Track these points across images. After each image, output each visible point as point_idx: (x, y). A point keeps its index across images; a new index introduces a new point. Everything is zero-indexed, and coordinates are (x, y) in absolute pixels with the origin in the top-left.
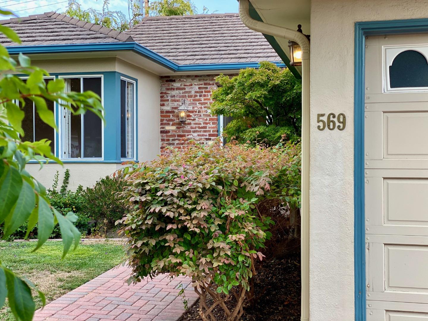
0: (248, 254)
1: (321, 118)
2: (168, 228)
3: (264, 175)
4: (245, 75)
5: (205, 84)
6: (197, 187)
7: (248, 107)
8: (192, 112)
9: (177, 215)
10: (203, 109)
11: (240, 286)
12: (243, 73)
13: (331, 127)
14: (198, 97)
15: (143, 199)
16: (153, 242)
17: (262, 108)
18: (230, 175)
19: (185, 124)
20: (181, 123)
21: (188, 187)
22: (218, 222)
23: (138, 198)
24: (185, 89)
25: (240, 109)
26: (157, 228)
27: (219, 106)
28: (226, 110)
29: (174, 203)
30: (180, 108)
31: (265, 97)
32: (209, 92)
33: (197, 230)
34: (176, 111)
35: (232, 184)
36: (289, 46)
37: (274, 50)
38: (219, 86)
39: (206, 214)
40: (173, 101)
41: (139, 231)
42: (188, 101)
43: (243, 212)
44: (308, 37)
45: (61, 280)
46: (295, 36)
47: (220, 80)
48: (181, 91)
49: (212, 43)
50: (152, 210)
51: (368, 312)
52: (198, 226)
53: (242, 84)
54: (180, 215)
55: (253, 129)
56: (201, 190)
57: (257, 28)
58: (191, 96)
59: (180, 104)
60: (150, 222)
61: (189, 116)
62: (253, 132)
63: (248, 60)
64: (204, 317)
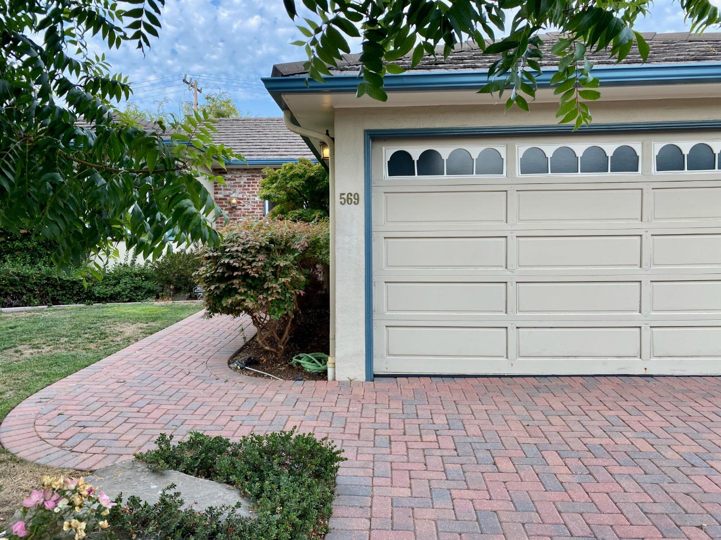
0: (293, 292)
1: (343, 196)
2: (234, 275)
3: (304, 237)
4: (287, 168)
5: (252, 176)
6: (256, 245)
7: (289, 194)
8: (242, 199)
9: (241, 265)
10: (252, 197)
11: (287, 315)
12: (285, 167)
13: (350, 202)
14: (247, 187)
15: (215, 254)
16: (223, 286)
17: (301, 196)
18: (279, 237)
19: (236, 209)
20: (233, 209)
21: (249, 245)
22: (271, 270)
23: (211, 254)
24: (235, 180)
25: (282, 195)
26: (226, 275)
27: (266, 192)
28: (272, 196)
29: (239, 257)
30: (232, 196)
31: (303, 186)
32: (257, 183)
33: (257, 275)
34: (228, 198)
35: (280, 244)
36: (320, 145)
37: (309, 150)
38: (264, 177)
39: (263, 264)
40: (225, 189)
41: (211, 279)
42: (238, 190)
43: (289, 263)
44: (333, 139)
45: (141, 328)
46: (323, 138)
47: (266, 171)
48: (232, 182)
49: (257, 142)
50: (222, 262)
51: (374, 328)
52: (257, 272)
53: (284, 175)
54: (243, 265)
55: (294, 211)
56: (258, 247)
57: (297, 131)
58: (241, 186)
59: (232, 192)
60: (221, 271)
61: (239, 203)
62: (294, 213)
63: (288, 157)
64: (260, 342)
